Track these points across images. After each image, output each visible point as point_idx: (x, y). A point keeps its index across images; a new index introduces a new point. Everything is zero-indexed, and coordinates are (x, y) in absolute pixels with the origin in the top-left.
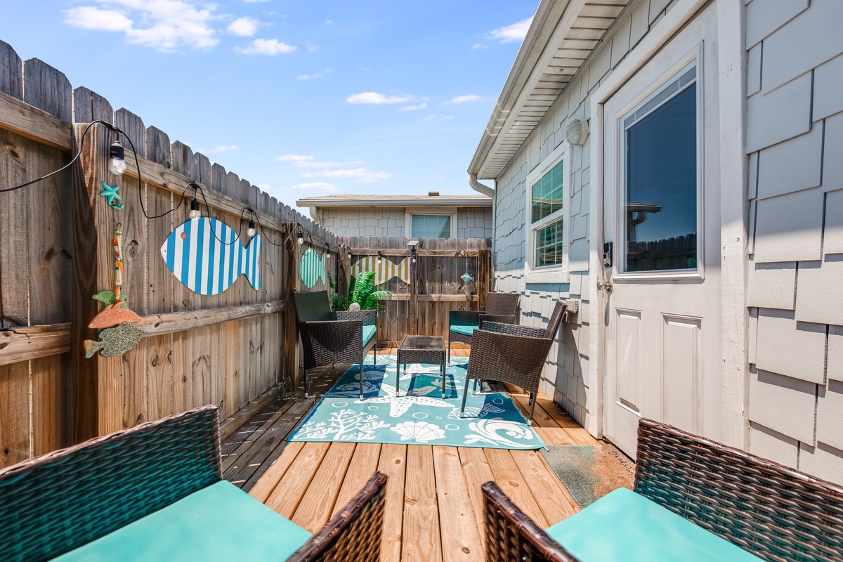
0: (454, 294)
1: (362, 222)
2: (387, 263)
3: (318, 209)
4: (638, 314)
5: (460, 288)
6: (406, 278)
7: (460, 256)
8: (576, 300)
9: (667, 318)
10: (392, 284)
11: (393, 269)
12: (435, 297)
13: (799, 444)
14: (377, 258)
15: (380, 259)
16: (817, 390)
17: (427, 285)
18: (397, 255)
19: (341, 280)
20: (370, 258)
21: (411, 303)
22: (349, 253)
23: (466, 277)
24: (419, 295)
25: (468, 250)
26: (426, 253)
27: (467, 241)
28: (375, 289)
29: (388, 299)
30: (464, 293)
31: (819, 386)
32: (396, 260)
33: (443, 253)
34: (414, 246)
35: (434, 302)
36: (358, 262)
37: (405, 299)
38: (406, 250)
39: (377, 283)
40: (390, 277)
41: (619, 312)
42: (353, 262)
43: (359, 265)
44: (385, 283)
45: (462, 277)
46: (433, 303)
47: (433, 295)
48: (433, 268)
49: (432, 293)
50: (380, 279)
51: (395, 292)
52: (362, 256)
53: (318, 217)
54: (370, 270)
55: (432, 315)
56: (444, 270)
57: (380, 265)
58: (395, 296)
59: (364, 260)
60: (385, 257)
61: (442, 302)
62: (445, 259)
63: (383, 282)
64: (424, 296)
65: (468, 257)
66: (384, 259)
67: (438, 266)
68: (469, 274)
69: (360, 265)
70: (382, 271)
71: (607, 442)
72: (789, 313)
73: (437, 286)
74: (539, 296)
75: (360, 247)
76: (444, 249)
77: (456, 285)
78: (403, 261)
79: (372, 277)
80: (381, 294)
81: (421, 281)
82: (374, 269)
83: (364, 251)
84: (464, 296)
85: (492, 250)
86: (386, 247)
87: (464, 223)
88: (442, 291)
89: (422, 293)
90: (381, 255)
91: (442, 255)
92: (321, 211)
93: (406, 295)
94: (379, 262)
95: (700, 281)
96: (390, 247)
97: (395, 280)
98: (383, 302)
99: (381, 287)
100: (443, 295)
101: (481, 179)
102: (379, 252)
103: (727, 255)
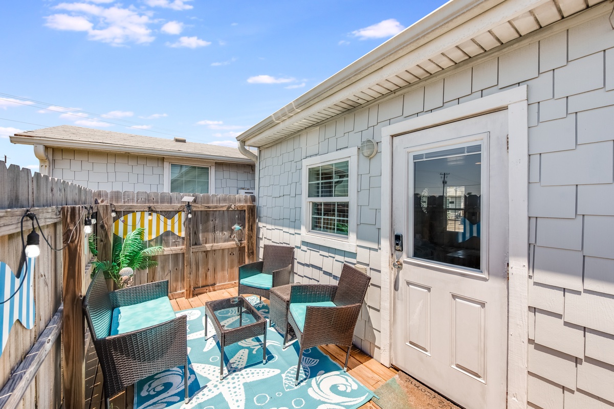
0: (225, 241)
1: (111, 168)
2: (158, 219)
3: (46, 148)
4: (429, 289)
5: (230, 237)
6: (180, 231)
7: (231, 209)
8: (365, 267)
9: (454, 297)
10: (163, 239)
11: (166, 224)
12: (208, 246)
13: (563, 388)
14: (146, 214)
15: (150, 214)
16: (577, 361)
17: (200, 235)
18: (170, 210)
19: (102, 241)
20: (138, 215)
21: (186, 256)
22: (113, 211)
23: (237, 227)
24: (193, 247)
25: (238, 204)
26: (199, 207)
27: (236, 196)
28: (144, 245)
29: (160, 253)
30: (234, 240)
31: (578, 359)
32: (169, 215)
33: (216, 207)
34: (189, 202)
35: (208, 251)
36: (122, 218)
37: (179, 252)
38: (179, 205)
39: (146, 238)
40: (162, 231)
41: (408, 283)
42: (115, 219)
43: (123, 221)
44: (156, 238)
45: (233, 228)
46: (206, 252)
47: (207, 245)
48: (207, 220)
49: (206, 243)
50: (150, 233)
51: (168, 246)
52: (126, 213)
53: (47, 158)
54: (138, 226)
55: (206, 263)
56: (217, 222)
57: (150, 221)
58: (168, 250)
59: (130, 216)
60: (156, 212)
61: (215, 250)
62: (218, 212)
63: (154, 236)
64: (198, 247)
65: (238, 210)
66: (154, 215)
67: (211, 219)
68: (239, 224)
69: (125, 222)
70: (153, 226)
71: (397, 369)
72: (559, 316)
73: (210, 236)
74: (319, 254)
75: (125, 202)
76: (217, 203)
77: (227, 234)
78: (176, 217)
79: (141, 233)
80: (152, 251)
81: (195, 233)
82: (142, 225)
83: (131, 207)
84: (234, 242)
85: (256, 204)
86: (157, 202)
87: (220, 174)
88: (214, 241)
89: (196, 244)
90: (151, 211)
91: (215, 209)
92: (50, 152)
93: (180, 247)
94: (150, 217)
95: (485, 280)
96: (162, 202)
97: (167, 234)
98: (154, 258)
99: (152, 243)
100: (215, 244)
101: (249, 146)
102: (150, 208)
103: (514, 273)
